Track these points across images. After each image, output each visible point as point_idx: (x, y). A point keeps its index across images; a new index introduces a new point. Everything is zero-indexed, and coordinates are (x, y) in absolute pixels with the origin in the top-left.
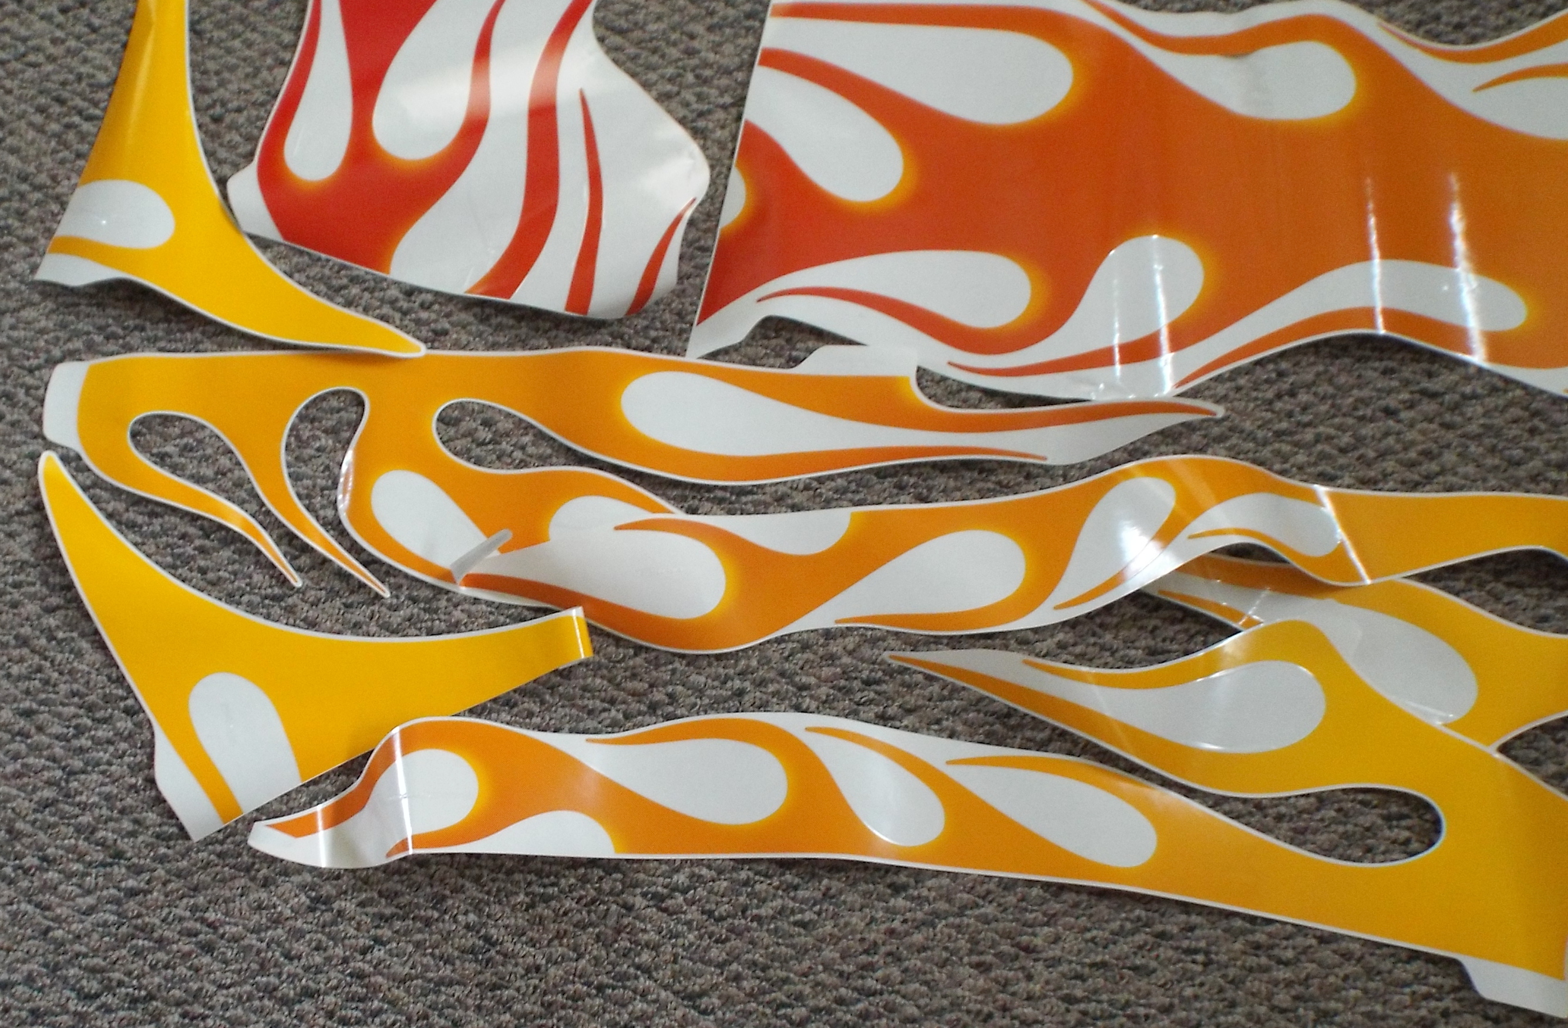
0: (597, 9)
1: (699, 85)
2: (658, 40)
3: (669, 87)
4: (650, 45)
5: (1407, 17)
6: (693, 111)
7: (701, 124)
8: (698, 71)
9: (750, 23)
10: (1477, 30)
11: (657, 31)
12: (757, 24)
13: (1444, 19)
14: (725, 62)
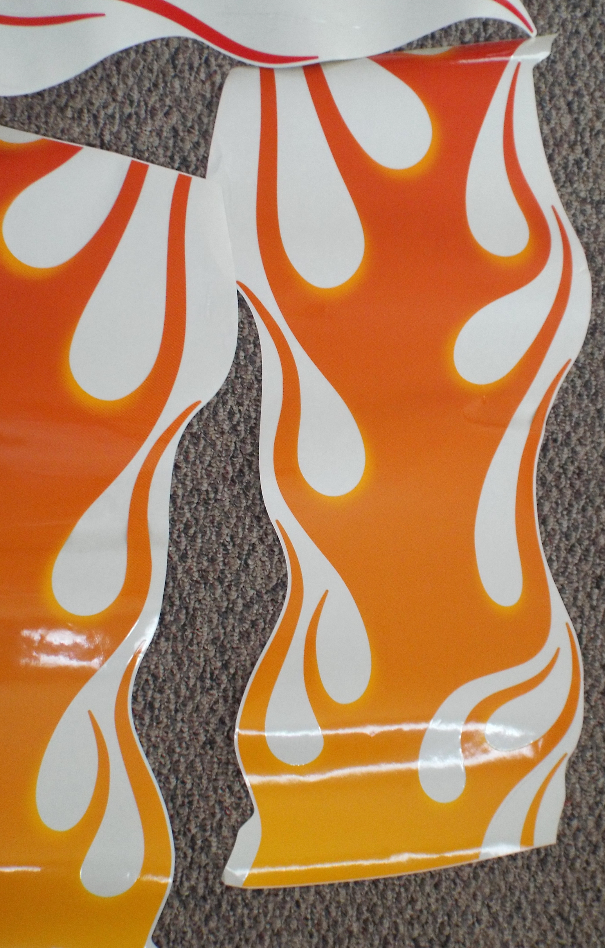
0: (195, 41)
1: (121, 117)
2: (164, 88)
3: (120, 93)
4: (161, 80)
5: (161, 667)
6: (98, 111)
7: (86, 116)
8: (134, 117)
9: (178, 160)
10: (147, 720)
11: (172, 87)
12: (176, 165)
13: (158, 696)
14: (143, 138)
